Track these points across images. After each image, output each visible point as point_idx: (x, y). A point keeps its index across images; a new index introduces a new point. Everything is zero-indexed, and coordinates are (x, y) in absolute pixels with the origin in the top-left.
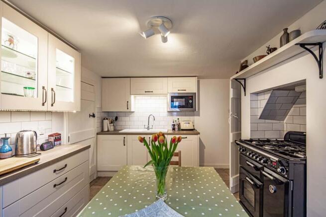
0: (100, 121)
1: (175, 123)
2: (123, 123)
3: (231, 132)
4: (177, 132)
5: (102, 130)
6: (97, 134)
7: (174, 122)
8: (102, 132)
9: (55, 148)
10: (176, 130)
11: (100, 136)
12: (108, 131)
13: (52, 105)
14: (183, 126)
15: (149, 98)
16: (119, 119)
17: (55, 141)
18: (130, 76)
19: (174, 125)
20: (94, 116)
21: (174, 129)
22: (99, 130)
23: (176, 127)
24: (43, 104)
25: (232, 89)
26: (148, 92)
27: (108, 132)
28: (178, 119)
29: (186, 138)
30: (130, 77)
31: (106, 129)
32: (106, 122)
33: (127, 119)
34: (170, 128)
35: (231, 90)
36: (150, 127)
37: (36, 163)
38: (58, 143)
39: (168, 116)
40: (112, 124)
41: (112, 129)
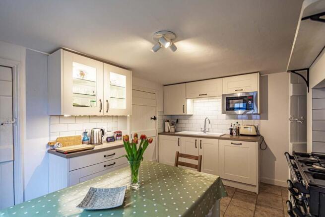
0: (162, 123)
1: (232, 128)
2: (183, 125)
3: (291, 141)
4: (234, 137)
5: (164, 131)
6: (159, 134)
7: (231, 126)
8: (164, 133)
9: (116, 141)
10: (234, 135)
11: (161, 136)
12: (169, 131)
13: (107, 112)
14: (242, 131)
15: (207, 100)
16: (179, 121)
17: (117, 136)
18: (185, 81)
19: (231, 129)
20: (155, 118)
21: (231, 134)
22: (161, 131)
23: (234, 132)
24: (100, 111)
25: (292, 84)
26: (202, 96)
27: (169, 133)
28: (237, 123)
29: (241, 144)
30: (185, 83)
31: (167, 130)
32: (167, 124)
33: (186, 121)
34: (228, 132)
35: (291, 86)
36: (207, 130)
37: (93, 149)
38: (119, 138)
39: (227, 119)
40: (173, 126)
41: (172, 130)
